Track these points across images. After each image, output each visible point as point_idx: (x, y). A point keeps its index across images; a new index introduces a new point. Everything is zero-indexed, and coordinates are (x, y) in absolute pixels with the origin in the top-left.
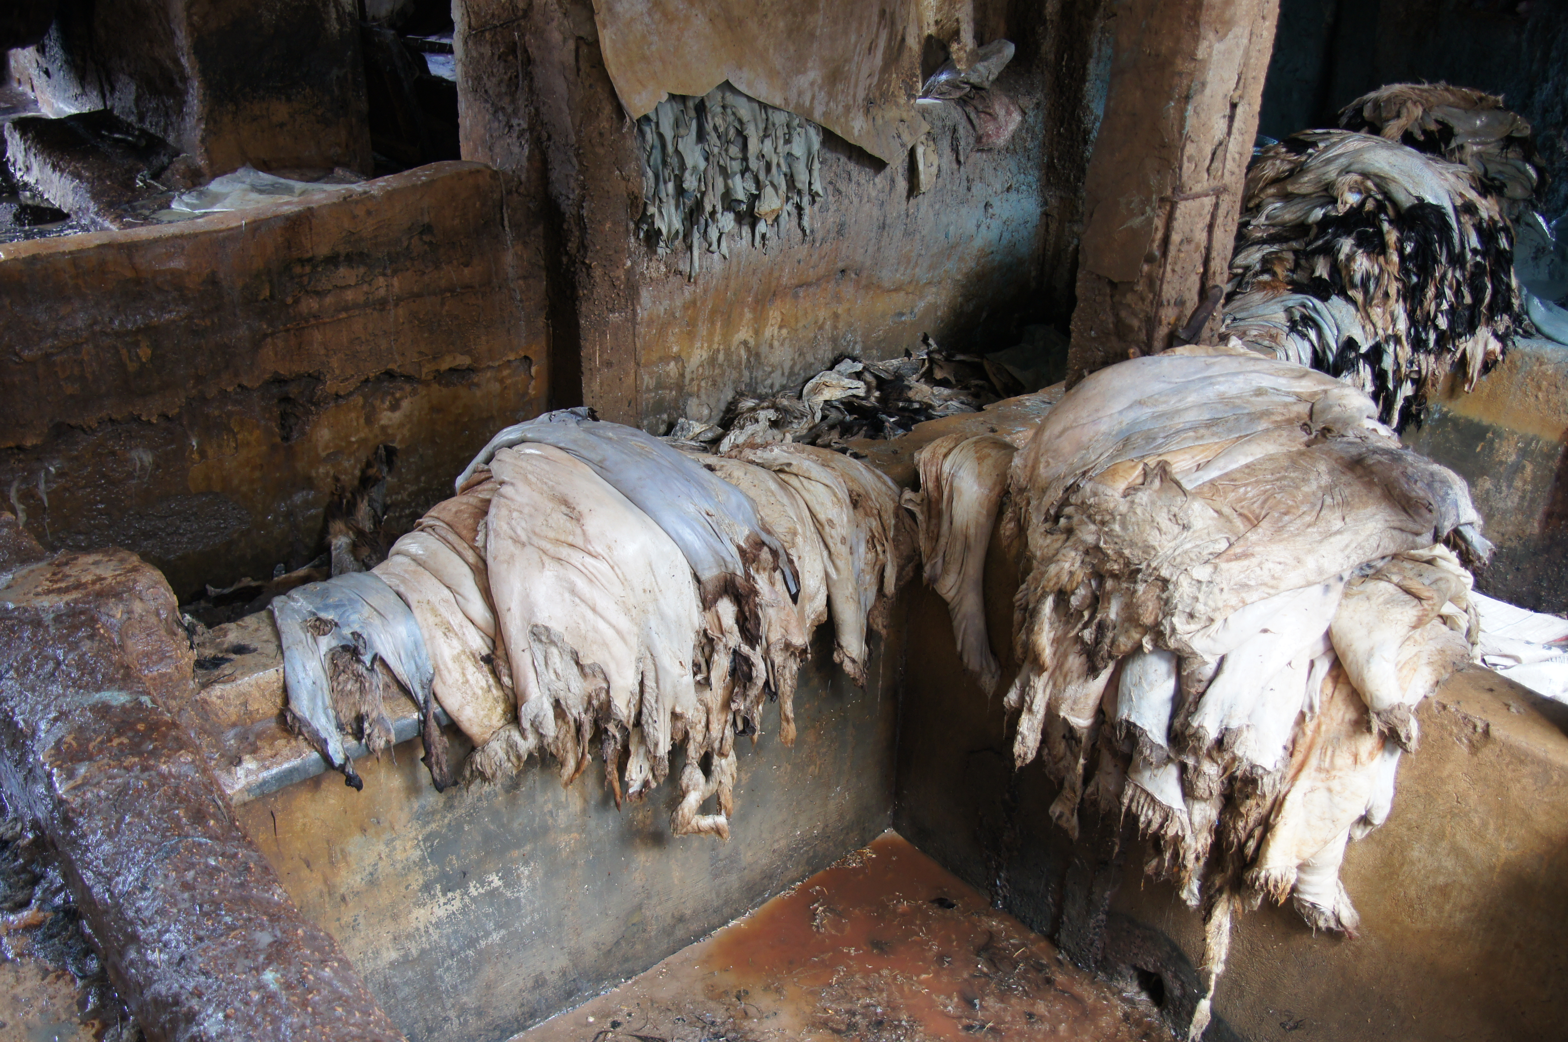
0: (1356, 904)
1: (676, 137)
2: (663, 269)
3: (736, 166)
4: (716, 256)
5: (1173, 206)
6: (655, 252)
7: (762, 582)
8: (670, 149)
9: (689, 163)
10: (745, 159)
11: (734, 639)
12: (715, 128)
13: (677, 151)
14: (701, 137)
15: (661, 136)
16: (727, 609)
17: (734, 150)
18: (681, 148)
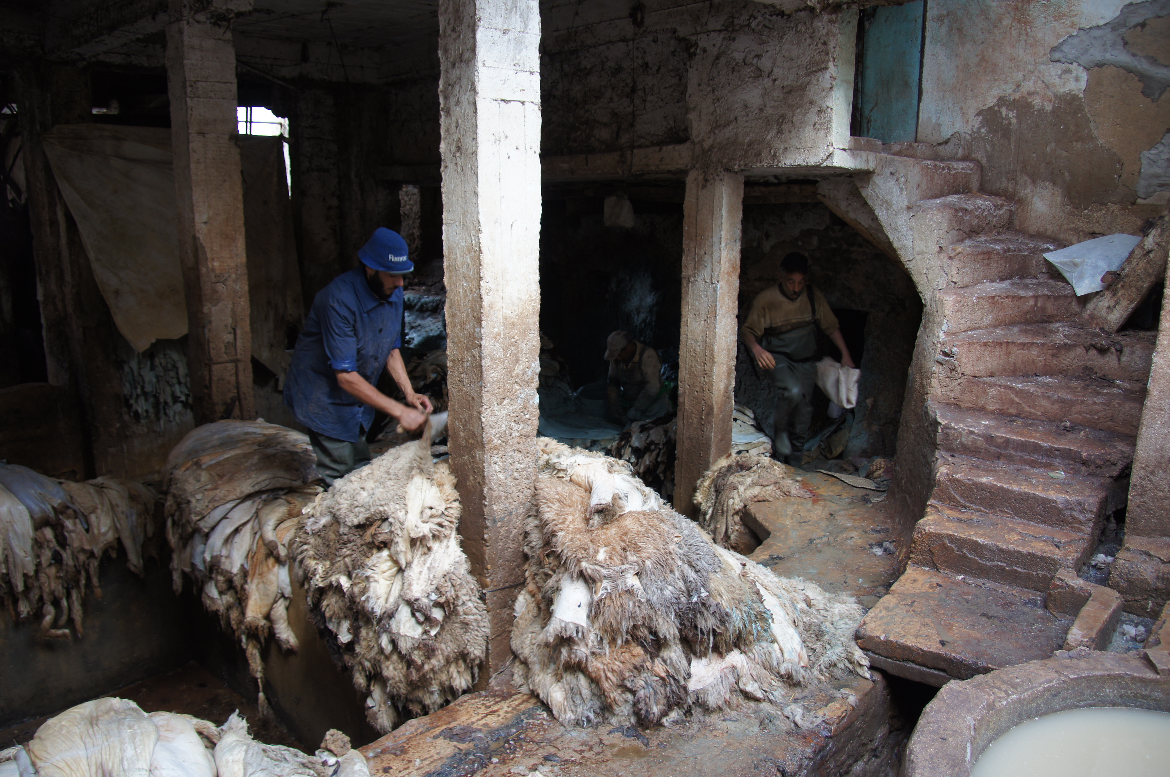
0: (297, 636)
1: (140, 368)
2: (146, 430)
3: (175, 381)
4: (174, 423)
5: (210, 366)
6: (139, 422)
7: (69, 524)
8: (136, 373)
9: (147, 379)
10: (178, 378)
11: (54, 544)
12: (161, 364)
13: (140, 375)
14: (153, 368)
15: (131, 369)
16: (49, 533)
17: (172, 374)
18: (142, 373)
